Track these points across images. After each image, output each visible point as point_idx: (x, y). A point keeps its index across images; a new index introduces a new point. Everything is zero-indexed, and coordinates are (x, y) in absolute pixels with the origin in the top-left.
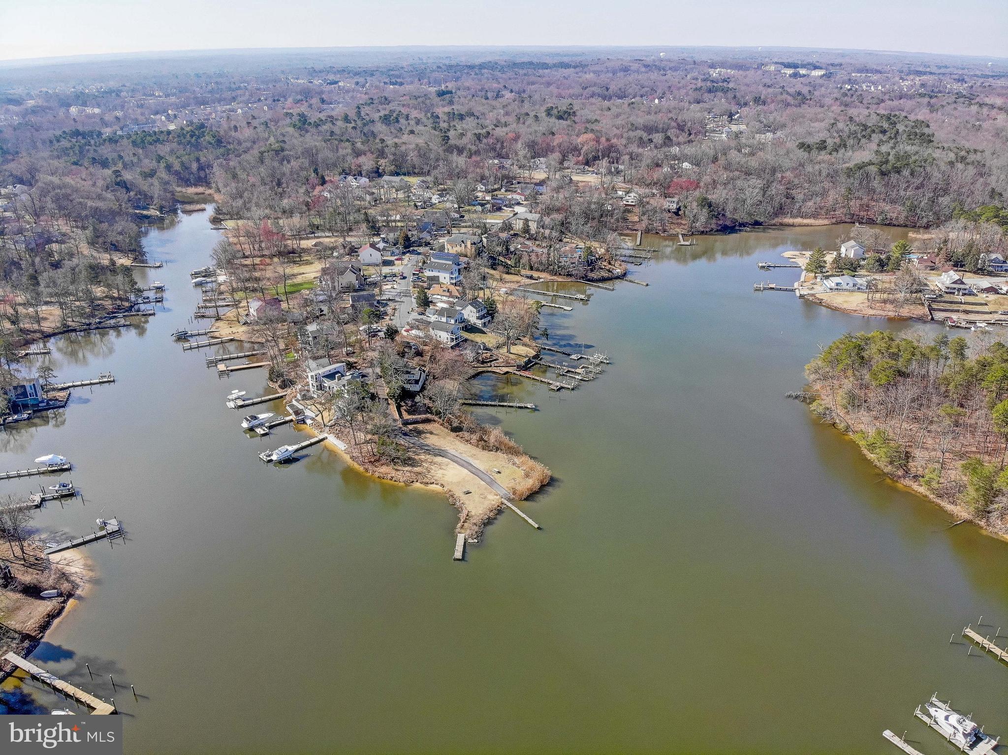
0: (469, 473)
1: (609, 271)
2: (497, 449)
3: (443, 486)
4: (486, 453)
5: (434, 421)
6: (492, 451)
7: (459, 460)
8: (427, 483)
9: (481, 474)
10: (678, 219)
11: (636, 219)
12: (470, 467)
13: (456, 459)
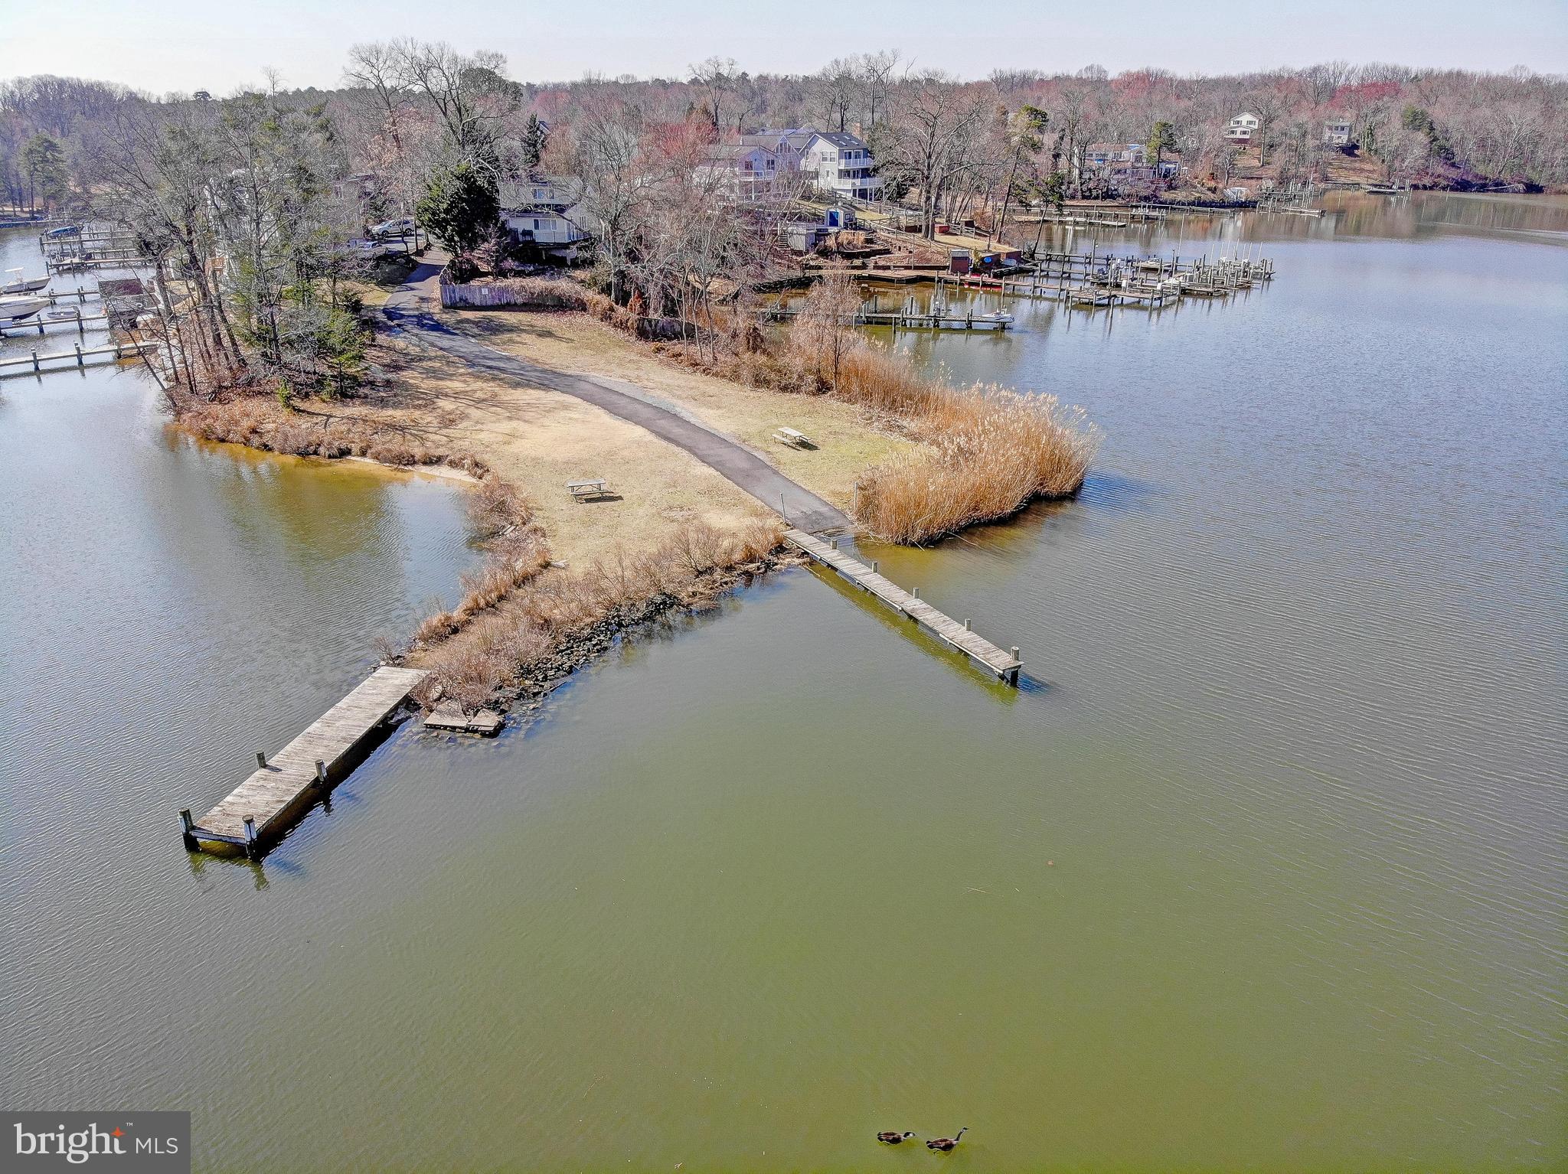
0: (650, 437)
1: (1214, 190)
2: (823, 387)
3: (478, 468)
4: (766, 396)
5: (582, 306)
6: (796, 389)
7: (623, 402)
8: (412, 461)
9: (703, 446)
10: (1352, 161)
11: (1256, 163)
12: (664, 424)
13: (609, 397)
